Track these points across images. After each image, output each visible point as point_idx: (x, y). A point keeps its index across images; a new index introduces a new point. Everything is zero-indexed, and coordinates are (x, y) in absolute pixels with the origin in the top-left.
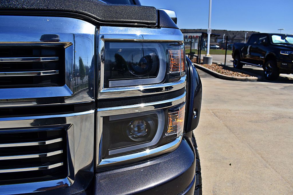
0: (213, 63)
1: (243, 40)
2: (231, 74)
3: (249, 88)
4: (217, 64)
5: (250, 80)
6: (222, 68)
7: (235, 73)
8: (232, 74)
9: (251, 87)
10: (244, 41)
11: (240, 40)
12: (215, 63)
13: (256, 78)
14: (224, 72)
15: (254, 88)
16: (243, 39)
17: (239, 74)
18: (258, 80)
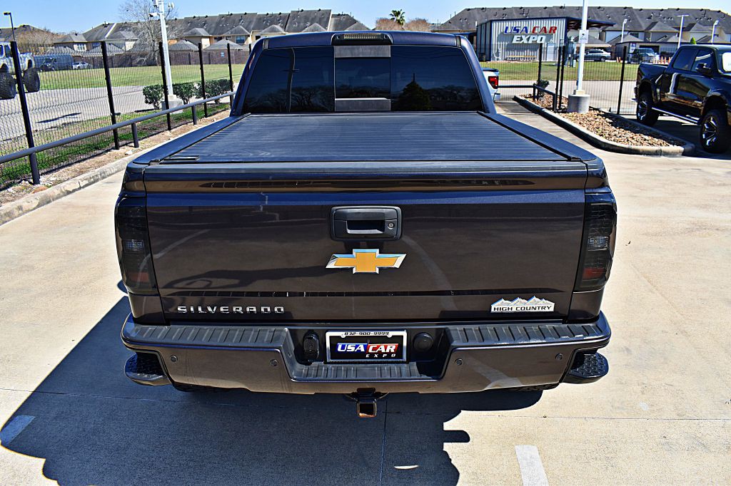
0: (591, 108)
1: (674, 33)
2: (628, 140)
3: (660, 171)
4: (600, 111)
5: (666, 154)
6: (610, 123)
7: (638, 137)
8: (630, 139)
9: (666, 168)
10: (678, 36)
11: (666, 34)
12: (594, 109)
13: (681, 149)
14: (613, 134)
15: (670, 170)
16: (676, 31)
17: (645, 140)
18: (685, 154)
